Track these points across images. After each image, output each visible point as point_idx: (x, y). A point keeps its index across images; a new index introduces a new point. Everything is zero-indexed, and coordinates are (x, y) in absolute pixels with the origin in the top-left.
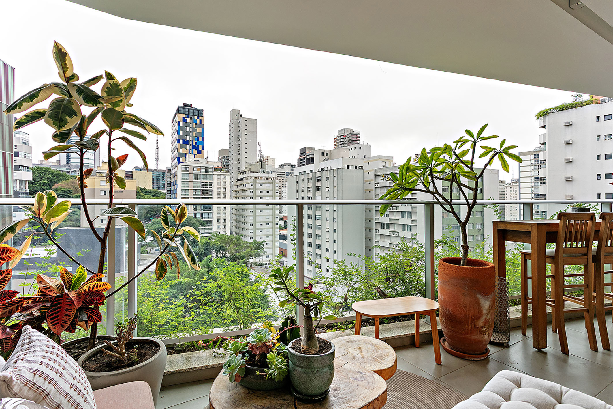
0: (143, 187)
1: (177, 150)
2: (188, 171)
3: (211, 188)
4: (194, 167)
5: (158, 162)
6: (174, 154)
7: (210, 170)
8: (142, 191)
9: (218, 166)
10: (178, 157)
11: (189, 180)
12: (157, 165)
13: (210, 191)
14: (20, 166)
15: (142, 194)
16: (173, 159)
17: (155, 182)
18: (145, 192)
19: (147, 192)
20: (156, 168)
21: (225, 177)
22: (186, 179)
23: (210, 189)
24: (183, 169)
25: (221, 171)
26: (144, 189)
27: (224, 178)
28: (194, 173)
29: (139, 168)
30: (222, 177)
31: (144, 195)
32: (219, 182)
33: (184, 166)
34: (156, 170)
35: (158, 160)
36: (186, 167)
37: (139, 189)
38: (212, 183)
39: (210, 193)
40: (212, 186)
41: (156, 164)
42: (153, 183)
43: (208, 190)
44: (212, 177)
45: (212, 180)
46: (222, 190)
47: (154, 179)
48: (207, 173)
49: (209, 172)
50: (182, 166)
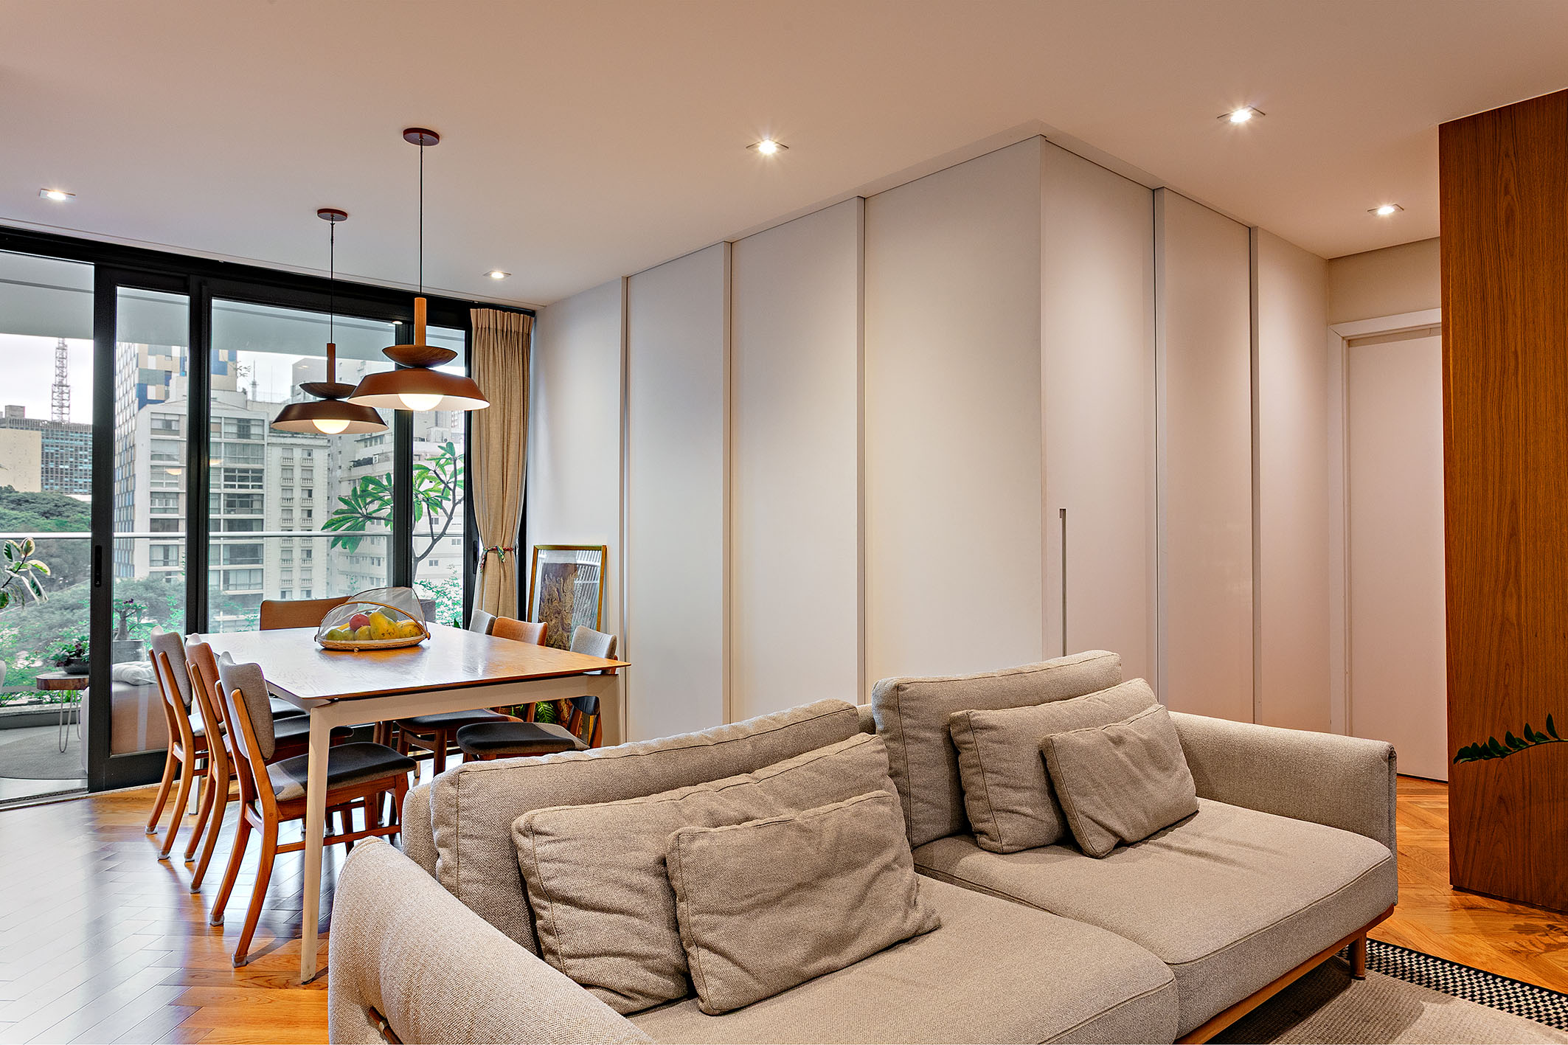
1: (135, 359)
3: (261, 487)
5: (65, 396)
7: (254, 430)
10: (139, 385)
12: (62, 407)
13: (255, 497)
17: (52, 465)
18: (12, 502)
20: (56, 418)
21: (309, 456)
23: (257, 491)
24: (159, 425)
26: (10, 490)
27: (306, 456)
30: (298, 454)
31: (7, 511)
32: (287, 469)
34: (57, 424)
35: (66, 389)
36: (168, 418)
38: (261, 471)
39: (256, 505)
40: (265, 483)
41: (55, 403)
42: (46, 472)
43: (248, 495)
44: (263, 453)
45: (263, 464)
46: (298, 494)
47: (46, 457)
48: (245, 441)
49: (252, 437)
50: (154, 417)
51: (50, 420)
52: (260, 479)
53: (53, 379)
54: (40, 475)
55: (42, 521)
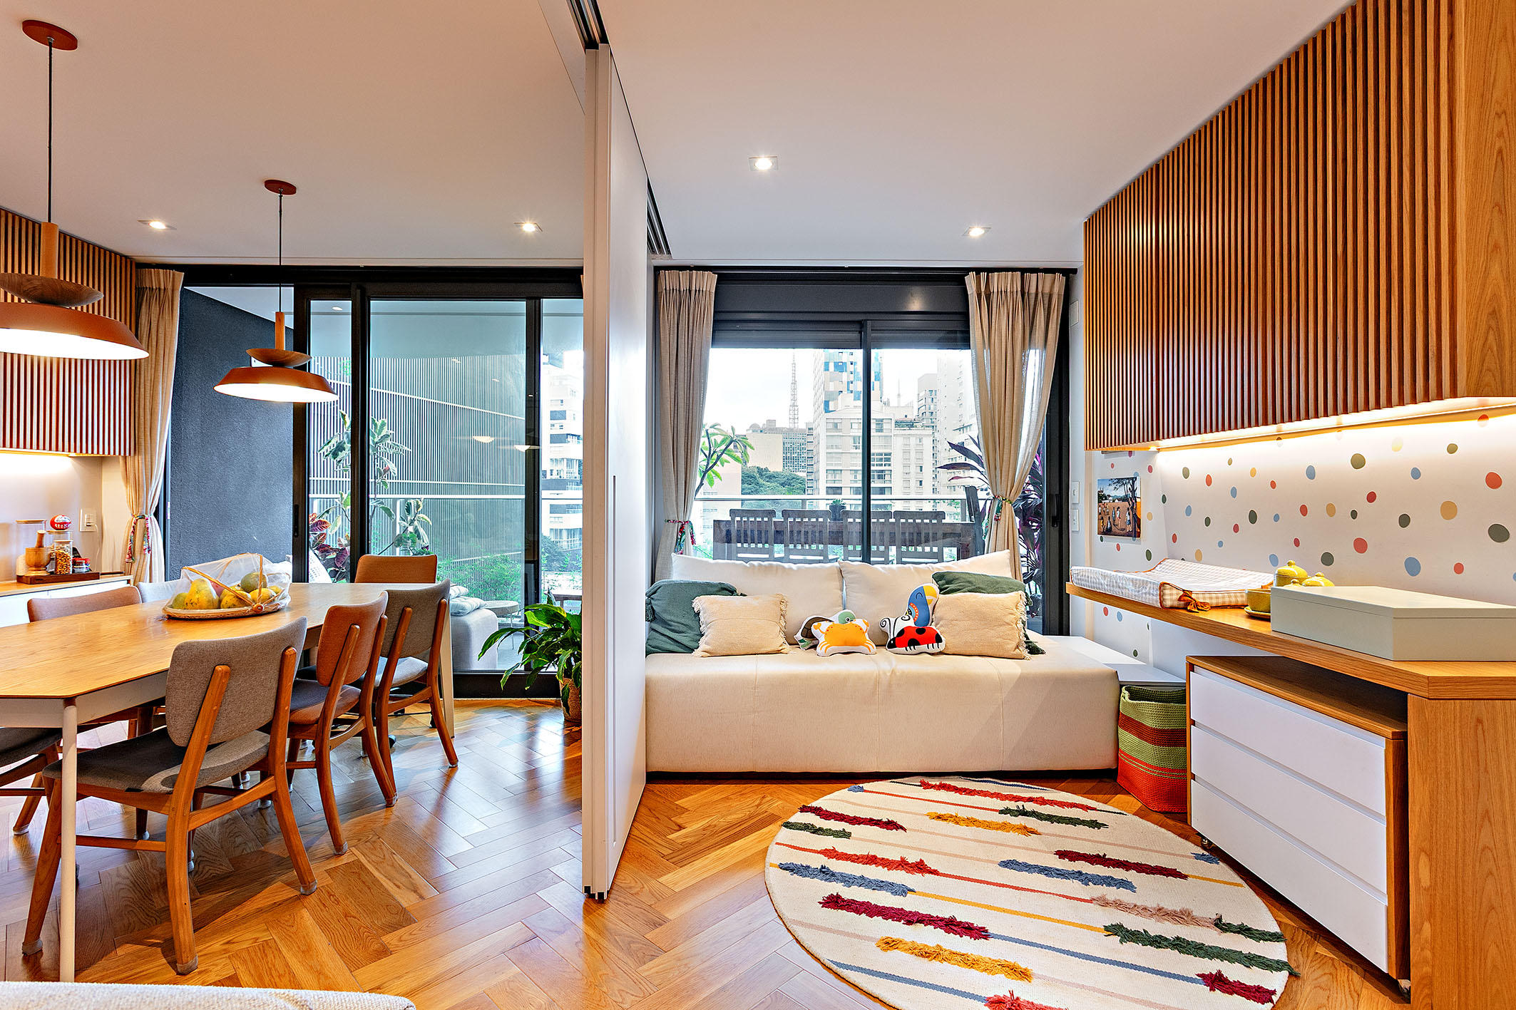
0: (763, 467)
1: (823, 385)
2: (840, 430)
3: (890, 465)
4: (852, 421)
5: (796, 413)
6: (818, 394)
7: (885, 426)
8: (761, 475)
9: (906, 416)
10: (825, 401)
11: (840, 451)
12: (794, 419)
13: (886, 472)
14: (567, 434)
15: (761, 481)
16: (816, 406)
17: (789, 455)
18: (767, 477)
19: (771, 477)
20: (792, 426)
21: (920, 442)
22: (837, 447)
23: (887, 468)
24: (831, 426)
25: (912, 426)
26: (766, 470)
27: (918, 443)
28: (851, 434)
29: (759, 427)
30: (913, 441)
31: (764, 482)
32: (906, 452)
33: (832, 421)
34: (791, 430)
35: (796, 408)
36: (836, 421)
37: (756, 470)
38: (890, 454)
39: (887, 478)
40: (891, 463)
41: (791, 417)
42: (785, 458)
43: (882, 471)
44: (891, 441)
45: (891, 449)
46: (913, 469)
47: (785, 450)
48: (880, 434)
49: (884, 431)
50: (828, 421)
51: (788, 427)
52: (889, 460)
53: (790, 403)
54: (782, 460)
55: (781, 488)
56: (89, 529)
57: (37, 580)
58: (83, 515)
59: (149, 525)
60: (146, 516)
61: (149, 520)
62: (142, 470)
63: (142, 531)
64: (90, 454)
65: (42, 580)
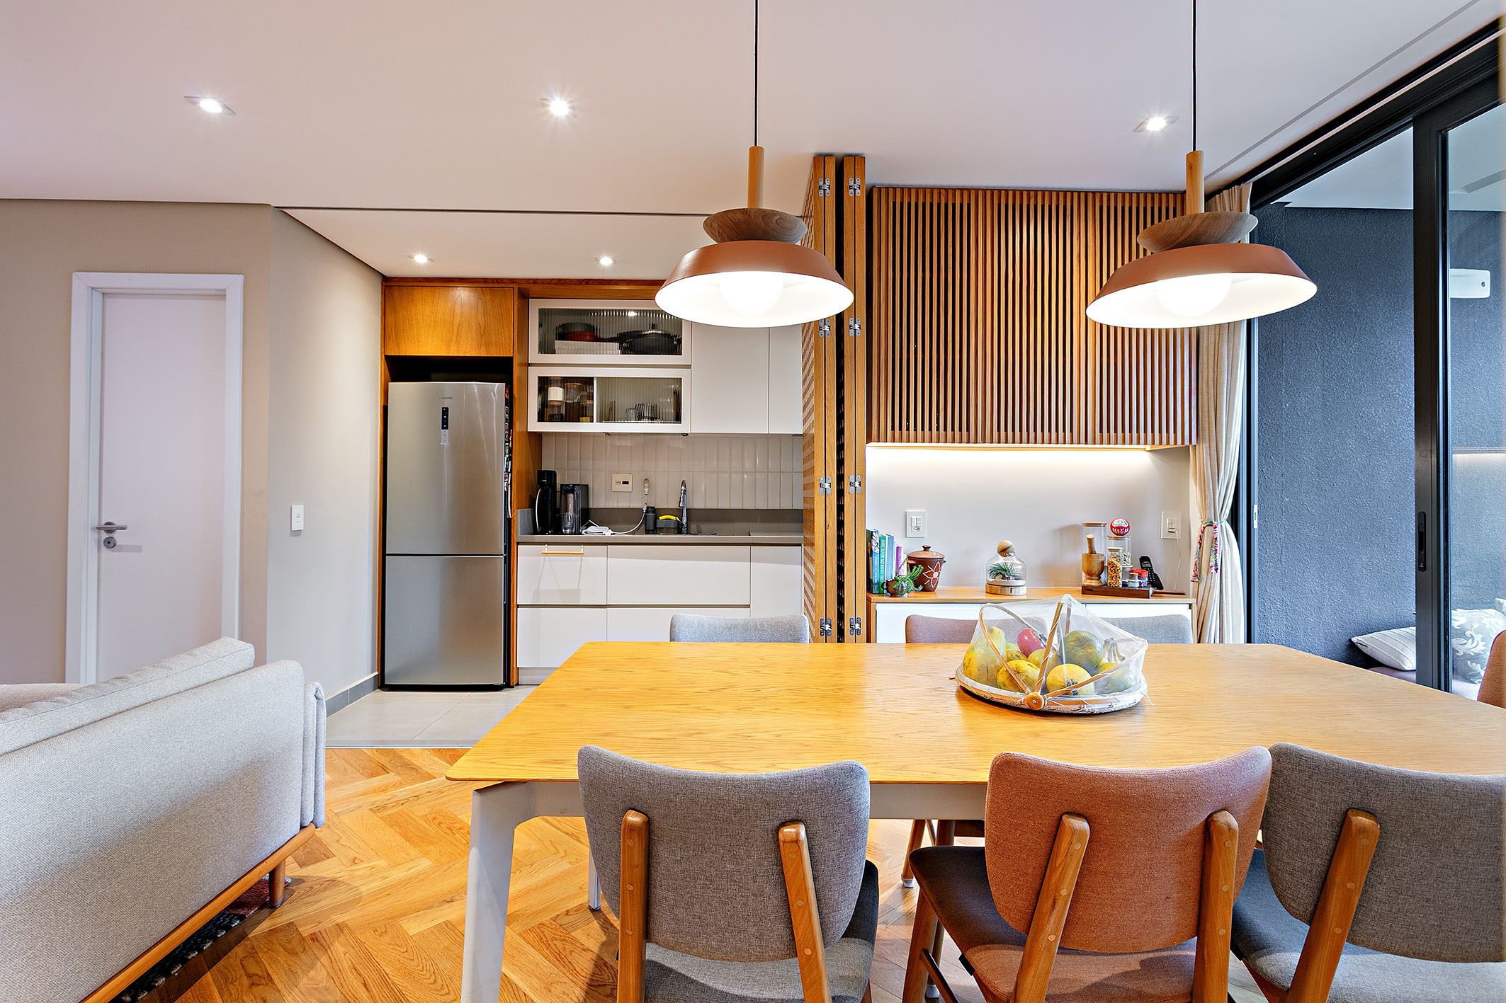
56: (1171, 536)
57: (1088, 590)
58: (1165, 520)
59: (1219, 536)
60: (1215, 523)
61: (1218, 529)
62: (1207, 462)
63: (1209, 542)
64: (1164, 446)
65: (1092, 590)
